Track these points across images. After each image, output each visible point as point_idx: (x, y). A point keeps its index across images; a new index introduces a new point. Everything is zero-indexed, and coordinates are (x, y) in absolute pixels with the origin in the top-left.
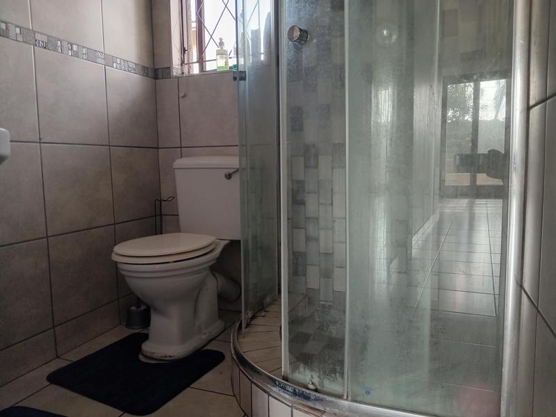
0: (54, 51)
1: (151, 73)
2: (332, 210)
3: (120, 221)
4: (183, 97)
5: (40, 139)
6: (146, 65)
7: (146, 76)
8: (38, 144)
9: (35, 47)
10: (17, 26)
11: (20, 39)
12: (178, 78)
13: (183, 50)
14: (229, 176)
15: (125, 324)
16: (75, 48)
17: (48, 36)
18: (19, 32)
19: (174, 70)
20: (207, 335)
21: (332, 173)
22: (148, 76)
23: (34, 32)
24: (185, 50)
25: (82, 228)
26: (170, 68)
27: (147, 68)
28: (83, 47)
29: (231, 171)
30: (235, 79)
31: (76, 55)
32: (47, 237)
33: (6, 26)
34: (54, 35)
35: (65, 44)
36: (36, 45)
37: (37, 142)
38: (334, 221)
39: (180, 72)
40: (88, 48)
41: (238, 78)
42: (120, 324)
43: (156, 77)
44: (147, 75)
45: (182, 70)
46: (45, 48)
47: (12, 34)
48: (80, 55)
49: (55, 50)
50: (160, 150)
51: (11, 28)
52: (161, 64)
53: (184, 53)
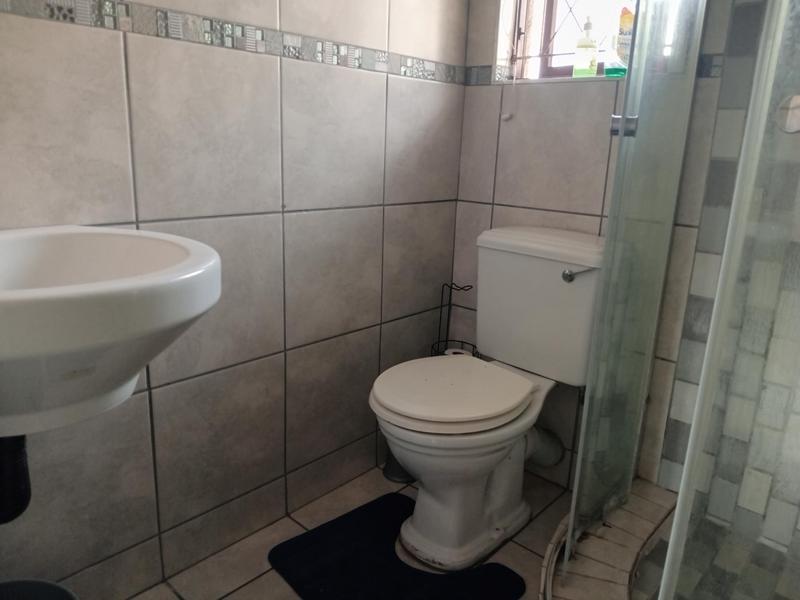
0: (312, 61)
1: (460, 77)
2: (764, 366)
3: (389, 318)
4: (507, 120)
5: (283, 206)
6: (453, 64)
7: (450, 82)
8: (281, 215)
9: (283, 58)
10: (258, 28)
11: (261, 49)
12: (503, 85)
13: (518, 33)
14: (569, 278)
15: (382, 466)
16: (343, 51)
17: (304, 37)
18: (260, 38)
19: (498, 71)
20: (502, 532)
21: (778, 299)
22: (455, 82)
23: (282, 33)
24: (520, 34)
25: (333, 334)
26: (490, 67)
27: (454, 68)
28: (357, 47)
29: (575, 270)
30: (614, 132)
31: (343, 62)
32: (285, 350)
33: (243, 32)
34: (312, 34)
35: (329, 46)
36: (284, 55)
37: (279, 212)
38: (764, 388)
39: (506, 73)
40: (363, 48)
41: (621, 133)
42: (377, 466)
43: (466, 82)
44: (453, 81)
45: (511, 69)
46: (298, 58)
47: (249, 42)
48: (351, 62)
49: (313, 59)
50: (459, 203)
51: (249, 32)
52: (478, 61)
53: (519, 38)
